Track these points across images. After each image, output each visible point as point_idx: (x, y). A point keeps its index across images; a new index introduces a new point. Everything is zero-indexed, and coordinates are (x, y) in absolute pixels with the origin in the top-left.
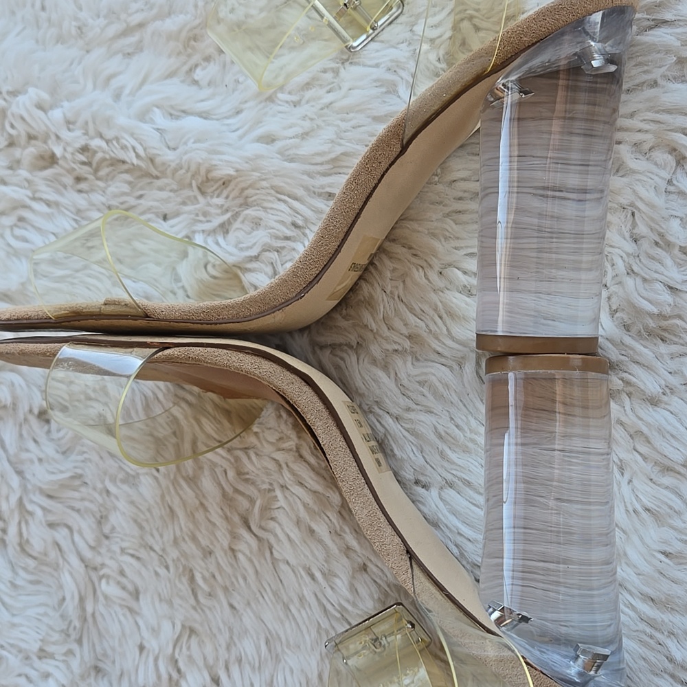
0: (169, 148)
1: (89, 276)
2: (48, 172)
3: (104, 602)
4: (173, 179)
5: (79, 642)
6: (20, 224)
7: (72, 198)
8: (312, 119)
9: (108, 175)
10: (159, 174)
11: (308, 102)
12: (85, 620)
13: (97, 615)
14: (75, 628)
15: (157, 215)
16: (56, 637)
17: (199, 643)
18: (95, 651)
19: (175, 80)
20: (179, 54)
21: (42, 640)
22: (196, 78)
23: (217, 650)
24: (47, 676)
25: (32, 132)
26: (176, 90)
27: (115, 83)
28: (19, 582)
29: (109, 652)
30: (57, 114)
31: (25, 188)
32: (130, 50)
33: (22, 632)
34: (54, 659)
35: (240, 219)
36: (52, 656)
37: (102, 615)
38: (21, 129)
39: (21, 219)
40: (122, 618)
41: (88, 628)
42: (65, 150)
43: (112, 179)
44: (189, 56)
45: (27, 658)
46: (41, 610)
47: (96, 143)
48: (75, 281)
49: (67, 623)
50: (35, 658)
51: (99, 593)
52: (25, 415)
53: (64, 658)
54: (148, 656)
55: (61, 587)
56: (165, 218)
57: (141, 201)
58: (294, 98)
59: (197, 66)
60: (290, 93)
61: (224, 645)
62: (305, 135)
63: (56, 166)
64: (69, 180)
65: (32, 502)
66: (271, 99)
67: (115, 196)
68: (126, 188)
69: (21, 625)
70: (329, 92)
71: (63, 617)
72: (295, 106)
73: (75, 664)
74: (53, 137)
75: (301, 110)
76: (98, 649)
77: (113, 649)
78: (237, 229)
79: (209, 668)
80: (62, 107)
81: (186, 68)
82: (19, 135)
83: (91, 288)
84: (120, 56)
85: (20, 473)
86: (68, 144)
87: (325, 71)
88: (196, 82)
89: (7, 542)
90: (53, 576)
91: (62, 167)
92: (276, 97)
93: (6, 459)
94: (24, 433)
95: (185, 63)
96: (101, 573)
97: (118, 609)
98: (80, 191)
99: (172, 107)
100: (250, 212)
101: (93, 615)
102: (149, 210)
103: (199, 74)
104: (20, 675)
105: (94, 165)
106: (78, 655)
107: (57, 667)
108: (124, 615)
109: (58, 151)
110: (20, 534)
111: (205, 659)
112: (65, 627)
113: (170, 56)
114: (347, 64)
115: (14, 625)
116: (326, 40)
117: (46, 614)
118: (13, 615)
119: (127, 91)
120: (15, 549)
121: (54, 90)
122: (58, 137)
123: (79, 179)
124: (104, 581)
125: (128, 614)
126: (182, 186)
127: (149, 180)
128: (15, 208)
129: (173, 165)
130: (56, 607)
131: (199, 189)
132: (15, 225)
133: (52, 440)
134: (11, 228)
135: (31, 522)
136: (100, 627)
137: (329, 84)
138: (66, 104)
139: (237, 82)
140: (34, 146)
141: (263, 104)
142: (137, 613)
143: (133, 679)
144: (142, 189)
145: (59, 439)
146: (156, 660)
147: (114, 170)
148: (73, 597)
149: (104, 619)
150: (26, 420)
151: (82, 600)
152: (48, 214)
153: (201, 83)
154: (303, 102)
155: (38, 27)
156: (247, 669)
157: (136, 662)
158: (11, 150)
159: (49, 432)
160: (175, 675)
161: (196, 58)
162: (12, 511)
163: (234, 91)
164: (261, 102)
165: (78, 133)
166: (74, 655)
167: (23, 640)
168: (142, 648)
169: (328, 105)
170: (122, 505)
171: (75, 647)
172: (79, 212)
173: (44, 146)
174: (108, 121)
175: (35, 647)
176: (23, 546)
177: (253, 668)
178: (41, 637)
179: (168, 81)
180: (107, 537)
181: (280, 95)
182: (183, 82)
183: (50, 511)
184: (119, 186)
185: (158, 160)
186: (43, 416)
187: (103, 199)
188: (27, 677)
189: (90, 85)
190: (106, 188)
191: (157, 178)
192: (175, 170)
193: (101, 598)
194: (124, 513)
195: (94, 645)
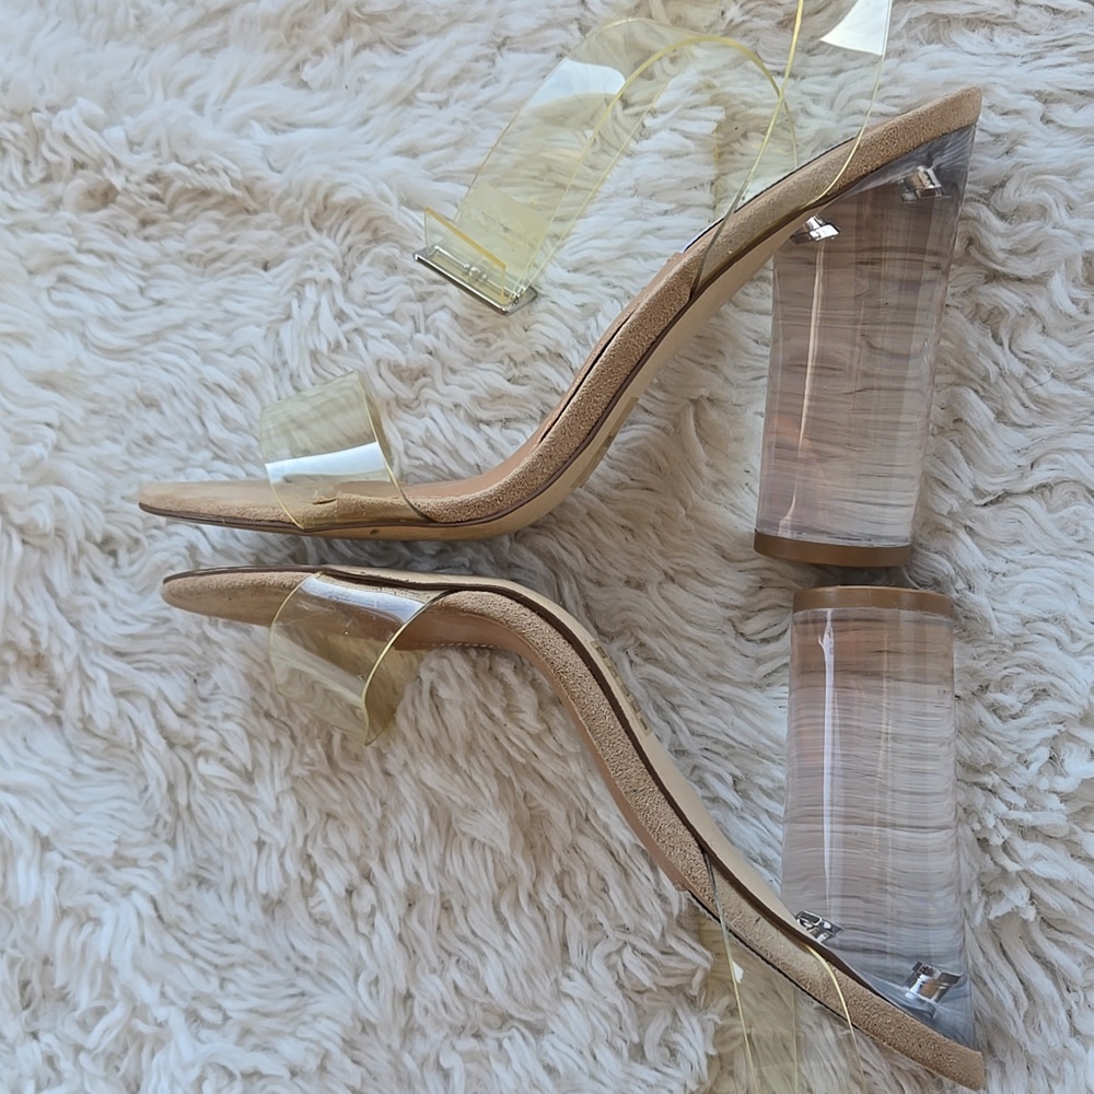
0: (272, 168)
1: (166, 351)
2: (103, 214)
3: (203, 789)
4: (277, 212)
5: (172, 843)
6: (61, 285)
7: (137, 248)
8: (464, 123)
9: (188, 213)
10: (257, 206)
11: (457, 101)
12: (178, 816)
13: (195, 807)
14: (165, 824)
15: (255, 263)
16: (139, 836)
17: (338, 828)
18: (194, 855)
19: (277, 83)
20: (280, 46)
21: (115, 842)
22: (305, 78)
23: (365, 835)
24: (128, 890)
25: (81, 158)
26: (278, 95)
27: (193, 91)
28: (83, 770)
29: (216, 856)
30: (116, 133)
31: (67, 235)
32: (210, 45)
33: (90, 834)
34: (138, 866)
35: (367, 259)
36: (134, 863)
37: (201, 808)
38: (67, 154)
39: (63, 279)
40: (231, 808)
41: (184, 827)
42: (127, 180)
43: (194, 218)
44: (294, 49)
45: (100, 870)
46: (116, 804)
47: (172, 167)
48: (145, 359)
49: (154, 818)
50: (109, 868)
51: (194, 776)
52: (79, 543)
53: (152, 863)
54: (269, 856)
55: (142, 774)
56: (266, 268)
57: (234, 246)
58: (439, 97)
59: (304, 62)
60: (433, 91)
61: (374, 825)
62: (458, 144)
63: (112, 205)
64: (131, 223)
65: (93, 663)
66: (408, 101)
67: (200, 241)
68: (214, 229)
69: (89, 825)
70: (484, 87)
71: (148, 812)
72: (441, 108)
73: (167, 870)
74: (110, 163)
75: (449, 113)
76: (199, 852)
77: (221, 852)
78: (364, 274)
79: (357, 860)
80: (123, 123)
81: (290, 65)
82: (61, 164)
83: (171, 368)
84: (196, 55)
85: (76, 625)
86: (131, 171)
87: (477, 60)
88: (304, 85)
89: (64, 718)
90: (129, 760)
91: (123, 206)
92: (415, 97)
93: (54, 606)
94: (82, 568)
95: (287, 59)
96: (196, 750)
97: (223, 796)
98: (146, 239)
99: (274, 118)
100: (383, 250)
101: (189, 807)
102: (244, 257)
103: (308, 73)
104: (90, 892)
105: (168, 199)
106: (171, 860)
107: (143, 877)
108: (233, 803)
109: (118, 181)
110: (82, 708)
111: (349, 848)
112: (151, 824)
113: (266, 50)
114: (504, 50)
115: (77, 826)
116: (472, 22)
117: (122, 809)
118: (78, 814)
119: (212, 99)
120: (75, 727)
121: (110, 102)
122: (117, 164)
123: (144, 223)
124: (201, 761)
125: (238, 802)
126: (290, 218)
127: (243, 217)
128: (53, 265)
129: (278, 192)
130: (137, 799)
131: (313, 224)
132: (53, 288)
133: (123, 577)
134: (49, 290)
135: (92, 690)
136: (199, 823)
137: (484, 76)
138: (128, 119)
139: (361, 81)
140: (83, 177)
141: (399, 108)
142: (252, 800)
143: (250, 886)
144: (233, 229)
145: (133, 575)
146: (282, 856)
147: (196, 207)
148: (159, 784)
149: (205, 813)
150: (81, 551)
151: (171, 788)
152: (100, 269)
153: (312, 85)
154: (452, 101)
155: (80, 21)
156: (408, 853)
157: (254, 863)
158: (48, 186)
159: (116, 566)
160: (308, 877)
161: (304, 51)
162: (69, 675)
163: (357, 93)
164: (395, 107)
165: (148, 155)
166: (166, 860)
167: (91, 845)
168: (260, 845)
169: (486, 103)
170: (229, 656)
171: (167, 850)
172: (146, 266)
173: (99, 177)
174: (188, 141)
175: (109, 851)
176: (86, 724)
177: (415, 850)
178: (116, 838)
179: (267, 85)
180: (204, 700)
181: (420, 95)
182: (286, 85)
183: (118, 676)
184: (204, 226)
185: (259, 187)
186: (107, 545)
187: (181, 246)
188: (101, 895)
189: (159, 95)
190: (185, 231)
191: (256, 212)
192: (281, 200)
193: (199, 784)
194: (232, 667)
195: (192, 847)
